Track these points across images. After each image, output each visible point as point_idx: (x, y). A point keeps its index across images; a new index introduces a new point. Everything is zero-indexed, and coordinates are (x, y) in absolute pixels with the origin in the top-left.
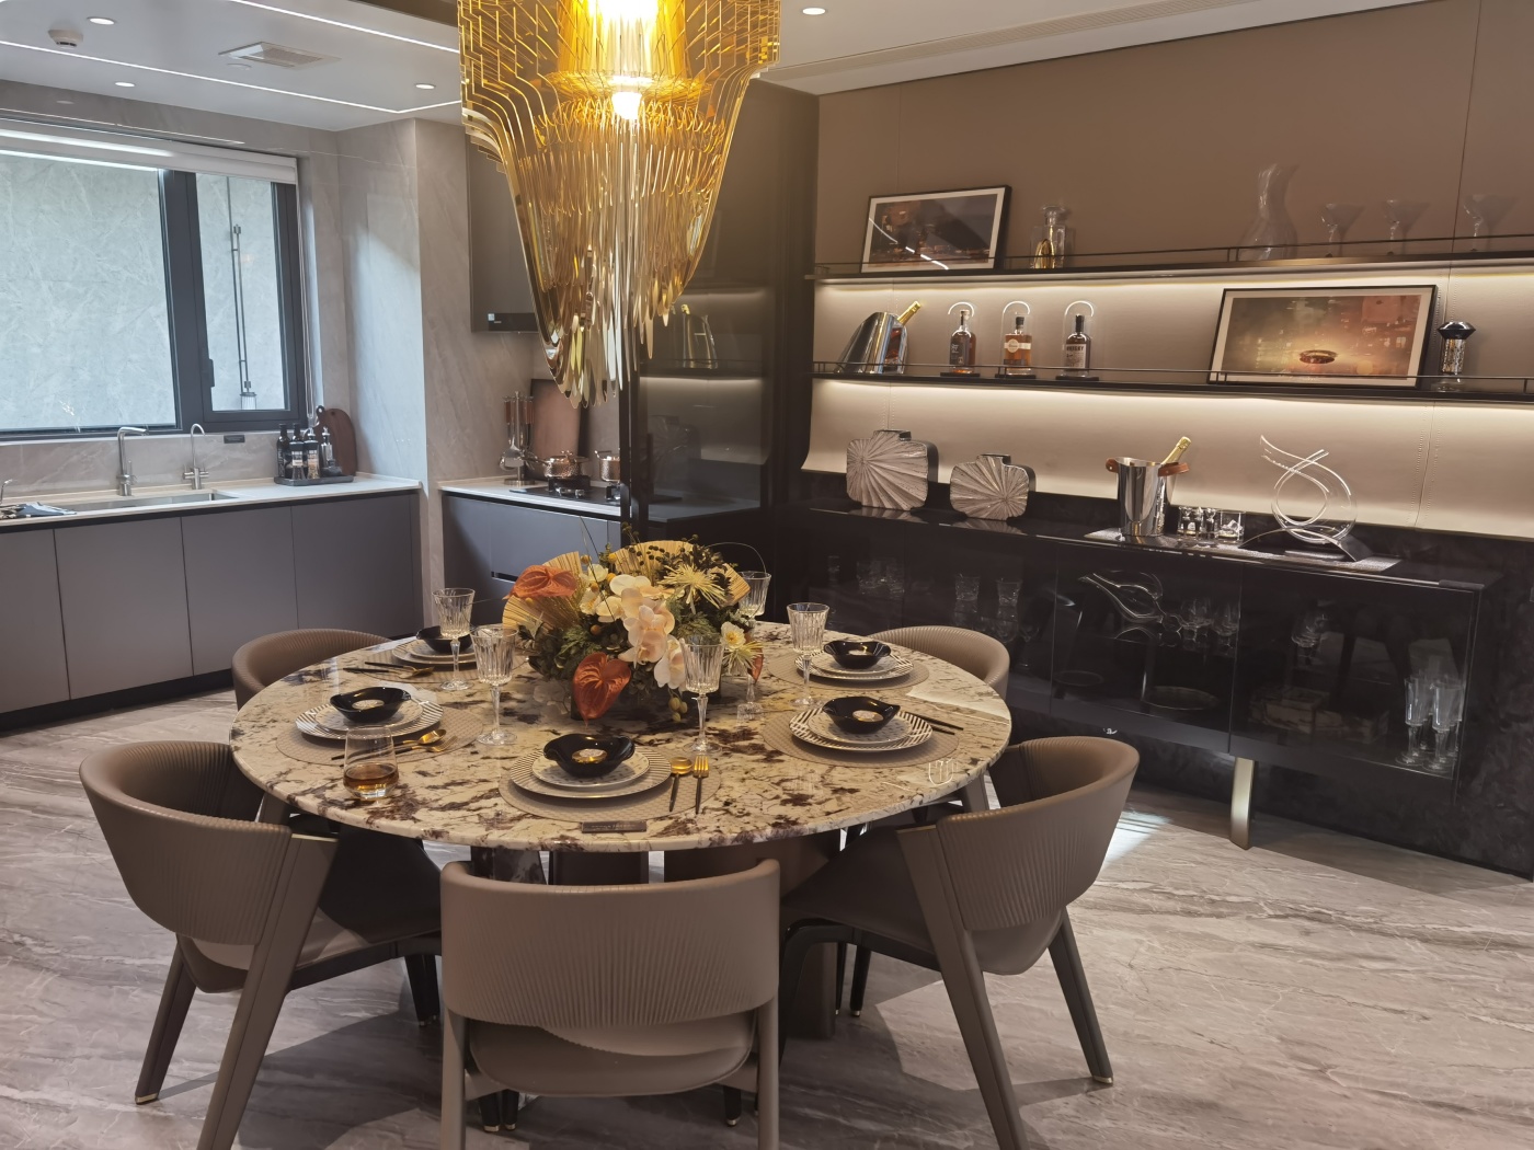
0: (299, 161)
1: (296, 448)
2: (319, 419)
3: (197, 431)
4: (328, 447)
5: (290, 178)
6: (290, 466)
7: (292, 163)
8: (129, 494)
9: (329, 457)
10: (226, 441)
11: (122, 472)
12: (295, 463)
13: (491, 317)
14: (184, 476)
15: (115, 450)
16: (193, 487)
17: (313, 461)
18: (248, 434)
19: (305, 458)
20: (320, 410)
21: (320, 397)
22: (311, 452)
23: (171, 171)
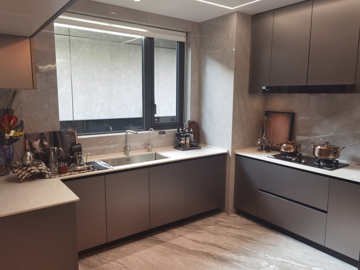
0: (187, 34)
1: (183, 137)
2: (189, 125)
3: (151, 130)
4: (192, 136)
5: (183, 39)
6: (180, 143)
7: (185, 34)
8: (128, 155)
9: (192, 139)
10: (160, 133)
11: (126, 146)
12: (182, 142)
13: (264, 88)
14: (146, 147)
15: (124, 138)
16: (149, 151)
17: (188, 141)
18: (166, 131)
19: (186, 140)
20: (189, 122)
21: (189, 117)
22: (187, 138)
23: (146, 37)
